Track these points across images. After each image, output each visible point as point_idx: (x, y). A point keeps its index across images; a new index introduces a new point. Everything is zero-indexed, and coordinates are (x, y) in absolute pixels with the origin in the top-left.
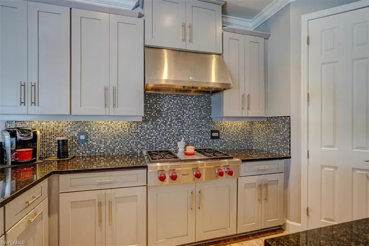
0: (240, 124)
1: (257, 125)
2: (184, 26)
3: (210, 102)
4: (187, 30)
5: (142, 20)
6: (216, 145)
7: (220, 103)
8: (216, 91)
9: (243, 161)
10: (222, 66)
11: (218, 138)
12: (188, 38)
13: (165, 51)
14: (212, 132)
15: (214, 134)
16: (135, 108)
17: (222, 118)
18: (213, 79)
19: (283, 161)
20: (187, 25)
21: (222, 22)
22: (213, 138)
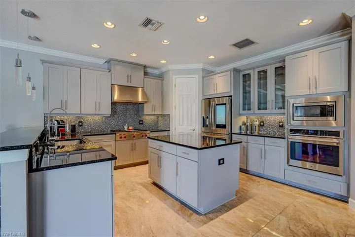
0: (153, 117)
1: (160, 118)
2: (128, 76)
3: (138, 108)
4: (129, 78)
5: (110, 73)
6: (141, 127)
7: (143, 108)
8: (142, 104)
9: (151, 132)
10: (144, 93)
11: (142, 124)
12: (129, 81)
13: (116, 86)
14: (140, 121)
15: (141, 122)
16: (107, 110)
17: (144, 115)
18: (140, 99)
19: (167, 132)
20: (129, 75)
21: (144, 72)
22: (140, 124)
